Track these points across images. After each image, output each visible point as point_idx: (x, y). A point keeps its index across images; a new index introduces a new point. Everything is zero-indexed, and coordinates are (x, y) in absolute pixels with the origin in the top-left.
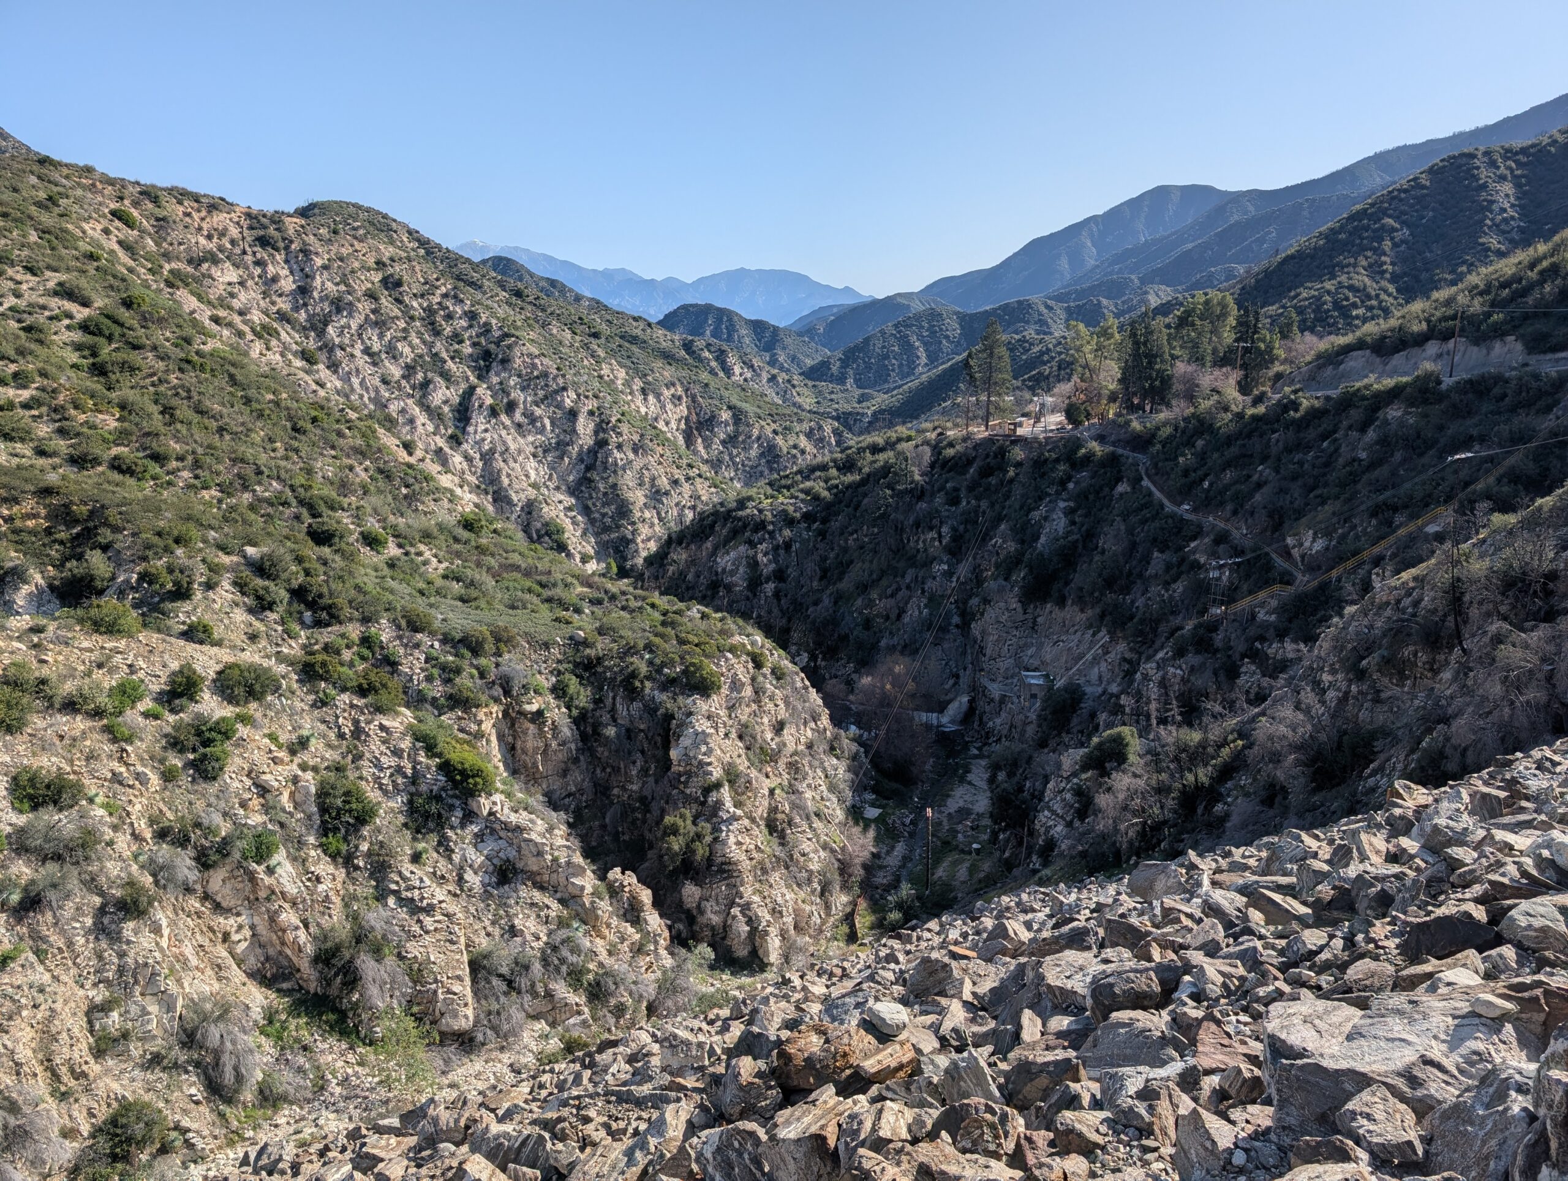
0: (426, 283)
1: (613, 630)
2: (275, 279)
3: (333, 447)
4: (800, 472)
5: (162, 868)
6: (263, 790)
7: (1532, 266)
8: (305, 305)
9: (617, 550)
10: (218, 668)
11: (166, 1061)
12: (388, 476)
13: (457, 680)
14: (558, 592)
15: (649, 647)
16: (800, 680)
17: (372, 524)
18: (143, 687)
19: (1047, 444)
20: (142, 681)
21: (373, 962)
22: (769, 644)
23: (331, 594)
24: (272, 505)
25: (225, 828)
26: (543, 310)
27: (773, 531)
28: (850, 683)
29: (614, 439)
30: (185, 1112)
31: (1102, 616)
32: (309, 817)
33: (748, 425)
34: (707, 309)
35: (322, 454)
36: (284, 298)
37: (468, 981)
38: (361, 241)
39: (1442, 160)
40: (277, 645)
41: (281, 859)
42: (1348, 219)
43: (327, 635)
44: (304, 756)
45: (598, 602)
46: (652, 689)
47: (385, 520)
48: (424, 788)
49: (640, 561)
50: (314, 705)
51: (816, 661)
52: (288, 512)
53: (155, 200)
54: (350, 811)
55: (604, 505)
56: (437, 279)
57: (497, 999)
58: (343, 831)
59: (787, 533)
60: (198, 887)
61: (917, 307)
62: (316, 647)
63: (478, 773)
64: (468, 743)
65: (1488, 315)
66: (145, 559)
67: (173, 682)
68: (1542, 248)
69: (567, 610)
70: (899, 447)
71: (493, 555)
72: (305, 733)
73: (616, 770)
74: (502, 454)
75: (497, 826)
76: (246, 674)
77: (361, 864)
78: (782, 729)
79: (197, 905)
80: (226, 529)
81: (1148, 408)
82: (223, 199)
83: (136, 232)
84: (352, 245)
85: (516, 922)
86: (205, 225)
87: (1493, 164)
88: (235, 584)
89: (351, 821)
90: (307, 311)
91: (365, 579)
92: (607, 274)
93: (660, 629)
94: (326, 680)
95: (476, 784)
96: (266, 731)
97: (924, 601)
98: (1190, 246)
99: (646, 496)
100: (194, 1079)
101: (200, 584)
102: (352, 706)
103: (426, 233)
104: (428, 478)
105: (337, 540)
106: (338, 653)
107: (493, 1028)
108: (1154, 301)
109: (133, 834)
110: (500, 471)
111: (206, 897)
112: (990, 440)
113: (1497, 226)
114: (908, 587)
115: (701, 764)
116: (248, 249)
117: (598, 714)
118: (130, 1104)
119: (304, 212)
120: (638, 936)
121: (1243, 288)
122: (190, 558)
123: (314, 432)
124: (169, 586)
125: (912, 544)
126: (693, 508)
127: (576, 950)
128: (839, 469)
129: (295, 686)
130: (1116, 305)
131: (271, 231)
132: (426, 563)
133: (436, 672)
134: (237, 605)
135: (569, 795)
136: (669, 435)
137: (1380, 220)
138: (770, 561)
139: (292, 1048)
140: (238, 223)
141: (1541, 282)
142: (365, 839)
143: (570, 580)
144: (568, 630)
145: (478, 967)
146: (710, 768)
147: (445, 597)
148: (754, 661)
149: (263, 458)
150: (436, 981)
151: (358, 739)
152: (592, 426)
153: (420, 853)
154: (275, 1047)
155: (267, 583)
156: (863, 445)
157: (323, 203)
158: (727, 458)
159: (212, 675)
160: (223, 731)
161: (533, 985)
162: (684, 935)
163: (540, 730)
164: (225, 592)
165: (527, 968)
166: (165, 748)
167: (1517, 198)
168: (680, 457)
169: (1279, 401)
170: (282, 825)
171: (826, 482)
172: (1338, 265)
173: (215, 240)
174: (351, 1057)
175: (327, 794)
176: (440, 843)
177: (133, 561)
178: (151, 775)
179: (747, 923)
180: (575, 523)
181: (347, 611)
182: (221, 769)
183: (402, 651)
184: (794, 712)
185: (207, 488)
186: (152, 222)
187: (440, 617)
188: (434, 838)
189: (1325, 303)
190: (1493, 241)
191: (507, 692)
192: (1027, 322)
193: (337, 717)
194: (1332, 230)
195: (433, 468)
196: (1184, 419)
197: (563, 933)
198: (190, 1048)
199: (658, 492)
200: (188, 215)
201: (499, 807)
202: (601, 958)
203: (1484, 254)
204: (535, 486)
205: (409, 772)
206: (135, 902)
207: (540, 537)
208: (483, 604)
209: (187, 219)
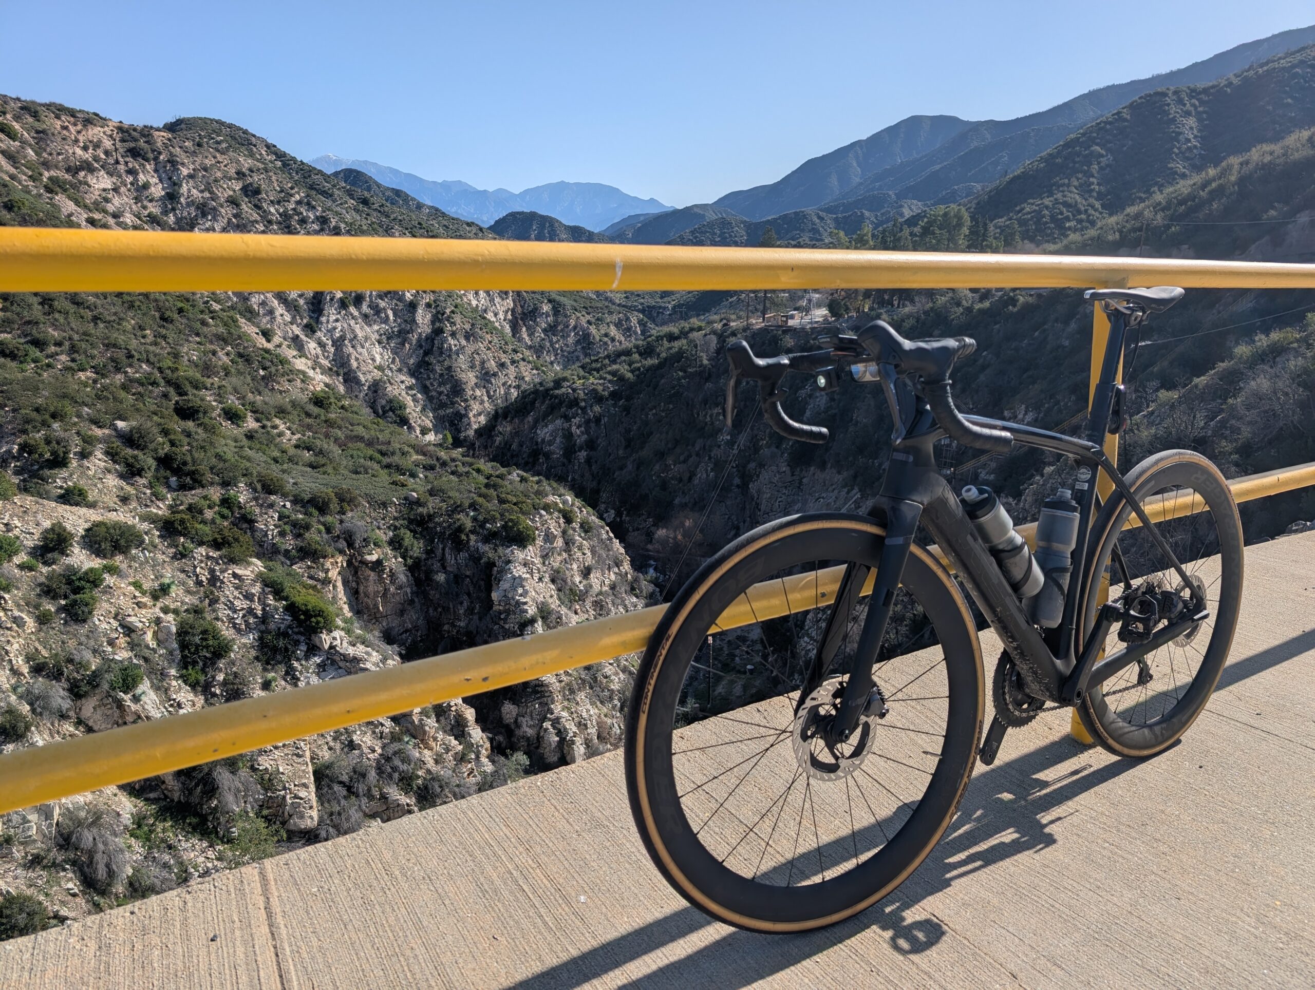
0: (282, 191)
1: (442, 491)
2: (146, 186)
3: (198, 335)
4: (608, 357)
5: (38, 698)
6: (129, 630)
7: (1204, 186)
8: (173, 209)
9: (452, 424)
10: (87, 526)
11: (45, 861)
12: (247, 360)
13: (307, 535)
14: (396, 459)
15: (473, 506)
16: (605, 533)
17: (232, 401)
18: (18, 543)
19: (812, 333)
20: (18, 538)
21: (227, 774)
22: (578, 503)
23: (194, 462)
24: (142, 384)
25: (94, 664)
26: (387, 216)
27: (585, 407)
28: (649, 535)
29: (448, 327)
30: (63, 903)
31: (855, 477)
32: (171, 653)
33: (566, 316)
34: (533, 216)
35: (187, 340)
36: (154, 204)
37: (312, 788)
38: (222, 153)
39: (1140, 98)
40: (147, 506)
41: (145, 689)
42: (1063, 146)
43: (192, 497)
44: (166, 601)
45: (432, 468)
46: (476, 541)
47: (244, 398)
48: (272, 626)
49: (471, 433)
50: (174, 557)
51: (621, 517)
52: (157, 391)
53: (35, 115)
54: (207, 647)
55: (440, 385)
56: (292, 188)
57: (339, 803)
58: (201, 664)
59: (597, 409)
60: (72, 714)
61: (711, 216)
62: (181, 508)
63: (320, 613)
64: (314, 588)
65: (1168, 227)
66: (25, 432)
67: (45, 538)
68: (1212, 172)
69: (404, 474)
70: (691, 335)
71: (340, 428)
72: (167, 581)
73: (446, 609)
74: (351, 341)
75: (337, 658)
76: (112, 531)
77: (218, 692)
78: (589, 574)
79: (71, 729)
80: (99, 406)
81: (896, 303)
82: (97, 115)
83: (17, 143)
84: (215, 157)
85: (355, 738)
86: (81, 138)
87: (1181, 102)
88: (107, 453)
89: (208, 655)
90: (175, 215)
91: (225, 449)
92: (446, 186)
93: (484, 490)
94: (184, 535)
95: (318, 623)
96: (131, 580)
97: (711, 465)
98: (937, 167)
99: (477, 377)
100: (70, 875)
101: (75, 454)
102: (208, 557)
103: (282, 147)
104: (283, 361)
105: (201, 415)
106: (201, 512)
107: (334, 826)
108: (907, 213)
109: (12, 669)
110: (349, 355)
111: (79, 722)
112: (764, 330)
113: (1183, 153)
114: (698, 455)
115: (518, 603)
116: (121, 159)
117: (429, 563)
118: (14, 898)
119: (172, 127)
120: (460, 748)
121: (978, 204)
122: (66, 431)
123: (180, 322)
124: (47, 456)
125: (701, 418)
126: (518, 387)
127: (406, 760)
128: (641, 354)
129: (157, 541)
130: (876, 216)
131: (142, 143)
132: (281, 434)
133: (288, 528)
134: (109, 472)
135: (406, 631)
136: (497, 324)
137: (1090, 147)
138: (582, 433)
139: (158, 847)
140: (111, 136)
141: (1210, 201)
142: (220, 670)
143: (406, 449)
144: (403, 492)
145: (322, 775)
146: (526, 607)
147: (297, 464)
148: (564, 517)
149: (134, 344)
150: (285, 788)
151: (214, 586)
152: (429, 316)
153: (270, 682)
154: (143, 847)
155: (136, 452)
156: (661, 334)
157: (189, 119)
158: (548, 344)
159: (81, 532)
160: (93, 580)
161: (369, 790)
162: (503, 745)
163: (380, 577)
164: (98, 460)
165: (364, 775)
166: (39, 595)
167: (1199, 131)
168: (506, 343)
169: (1001, 297)
170: (146, 660)
171: (630, 365)
172: (1054, 184)
173: (90, 151)
174: (210, 854)
175: (187, 633)
176: (287, 673)
177: (14, 434)
178: (26, 618)
179: (557, 735)
180: (415, 400)
181: (209, 476)
182: (90, 613)
183: (257, 510)
184: (600, 561)
185: (83, 370)
186: (33, 134)
187: (292, 481)
188: (282, 669)
189: (1044, 216)
190: (1179, 166)
191: (350, 545)
192: (803, 230)
193: (195, 567)
194: (1050, 155)
195: (290, 353)
196: (925, 313)
197: (396, 746)
198: (66, 850)
199: (487, 373)
200: (66, 128)
201: (339, 641)
202: (429, 766)
203: (1173, 177)
204: (380, 368)
205: (259, 613)
206: (14, 727)
207: (384, 412)
208: (330, 470)
209: (65, 132)
